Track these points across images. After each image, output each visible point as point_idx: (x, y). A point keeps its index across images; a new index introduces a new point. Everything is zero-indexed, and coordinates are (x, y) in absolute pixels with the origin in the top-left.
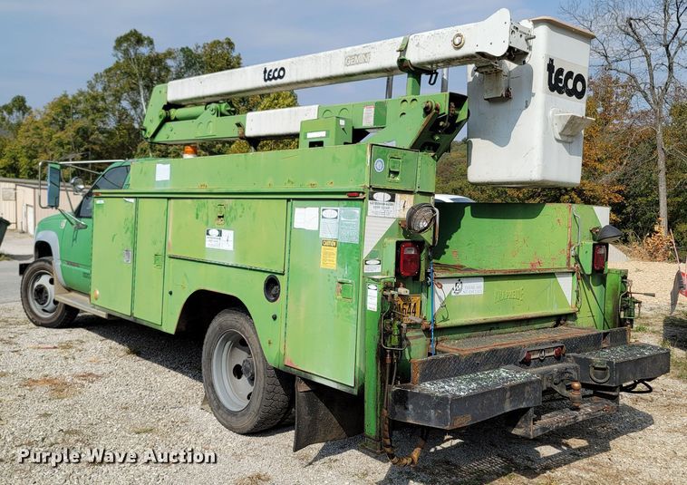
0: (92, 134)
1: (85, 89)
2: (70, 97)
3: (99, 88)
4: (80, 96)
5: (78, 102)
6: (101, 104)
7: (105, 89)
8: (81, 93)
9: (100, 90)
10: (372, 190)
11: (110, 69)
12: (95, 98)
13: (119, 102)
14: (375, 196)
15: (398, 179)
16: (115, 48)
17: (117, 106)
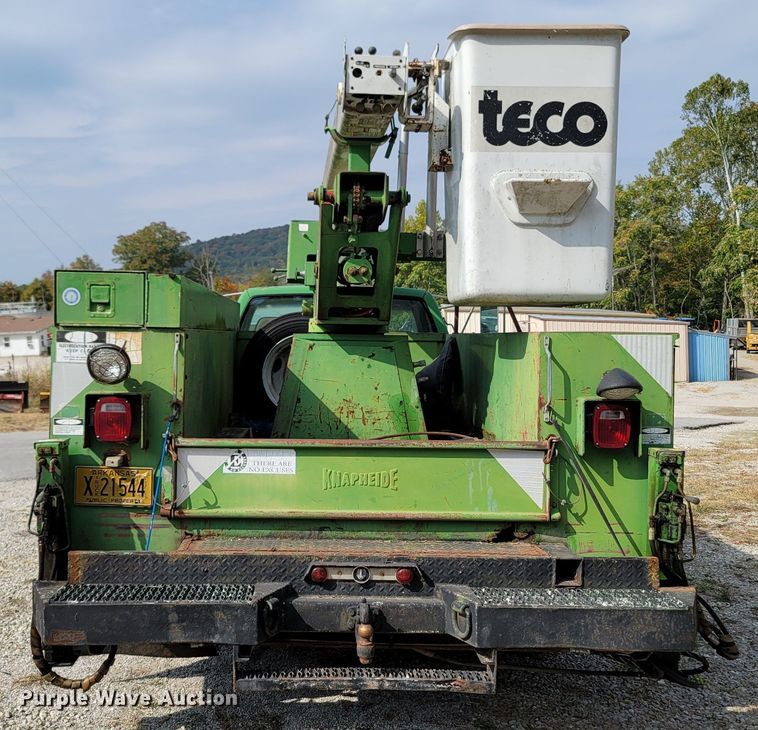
0: (654, 237)
1: (646, 173)
2: (625, 189)
3: (666, 170)
4: (638, 184)
5: (636, 195)
6: (667, 193)
7: (673, 171)
8: (640, 181)
9: (667, 174)
10: (61, 329)
11: (680, 141)
12: (656, 186)
13: (698, 185)
14: (68, 336)
15: (109, 312)
16: (686, 107)
17: (695, 194)
